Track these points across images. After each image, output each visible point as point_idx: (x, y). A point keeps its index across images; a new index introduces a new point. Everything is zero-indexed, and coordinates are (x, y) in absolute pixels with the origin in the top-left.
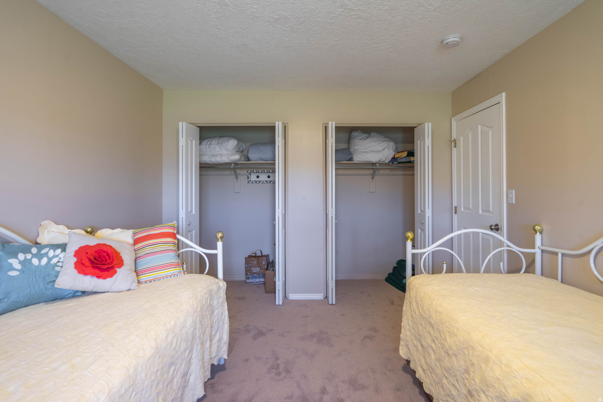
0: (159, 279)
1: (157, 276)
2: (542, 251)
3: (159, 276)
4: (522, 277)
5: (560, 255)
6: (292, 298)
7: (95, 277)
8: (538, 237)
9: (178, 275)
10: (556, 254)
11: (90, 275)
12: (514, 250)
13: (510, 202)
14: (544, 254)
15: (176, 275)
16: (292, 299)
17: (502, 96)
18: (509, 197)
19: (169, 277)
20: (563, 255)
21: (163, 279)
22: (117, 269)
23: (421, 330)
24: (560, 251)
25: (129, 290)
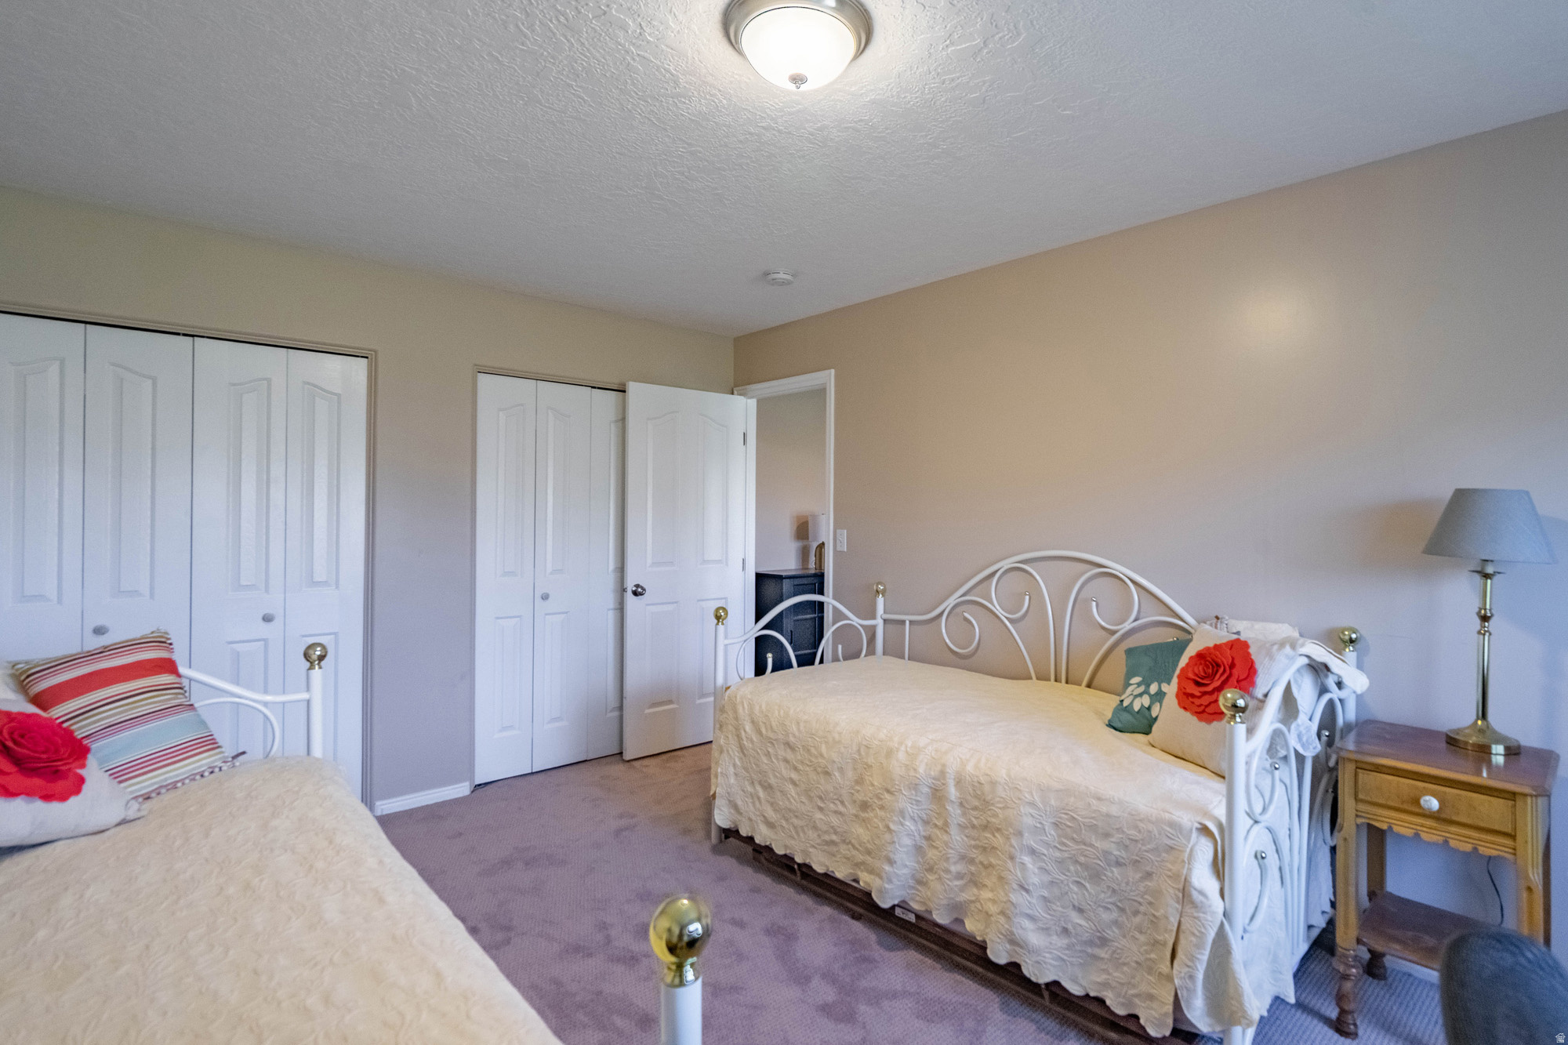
0: (173, 786)
1: (166, 780)
2: (885, 620)
3: (171, 778)
4: (863, 661)
5: (907, 622)
6: (382, 809)
7: (37, 798)
8: (880, 600)
9: (223, 769)
10: (903, 622)
11: (23, 796)
12: (854, 623)
13: (839, 548)
14: (888, 626)
15: (217, 770)
16: (384, 813)
17: (830, 374)
18: (838, 541)
19: (198, 777)
20: (911, 622)
21: (183, 784)
22: (81, 771)
23: (766, 762)
24: (907, 618)
25: (123, 822)
